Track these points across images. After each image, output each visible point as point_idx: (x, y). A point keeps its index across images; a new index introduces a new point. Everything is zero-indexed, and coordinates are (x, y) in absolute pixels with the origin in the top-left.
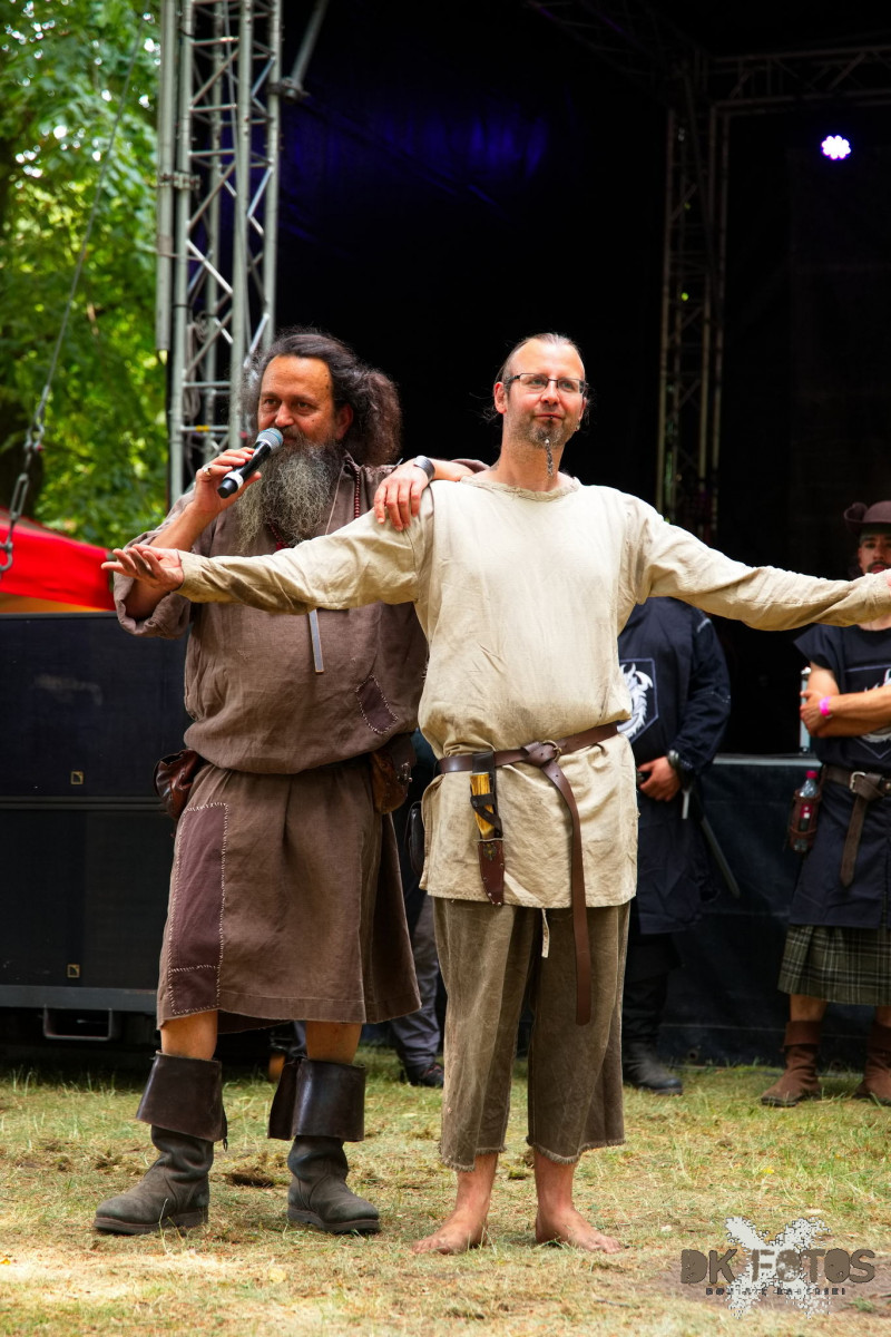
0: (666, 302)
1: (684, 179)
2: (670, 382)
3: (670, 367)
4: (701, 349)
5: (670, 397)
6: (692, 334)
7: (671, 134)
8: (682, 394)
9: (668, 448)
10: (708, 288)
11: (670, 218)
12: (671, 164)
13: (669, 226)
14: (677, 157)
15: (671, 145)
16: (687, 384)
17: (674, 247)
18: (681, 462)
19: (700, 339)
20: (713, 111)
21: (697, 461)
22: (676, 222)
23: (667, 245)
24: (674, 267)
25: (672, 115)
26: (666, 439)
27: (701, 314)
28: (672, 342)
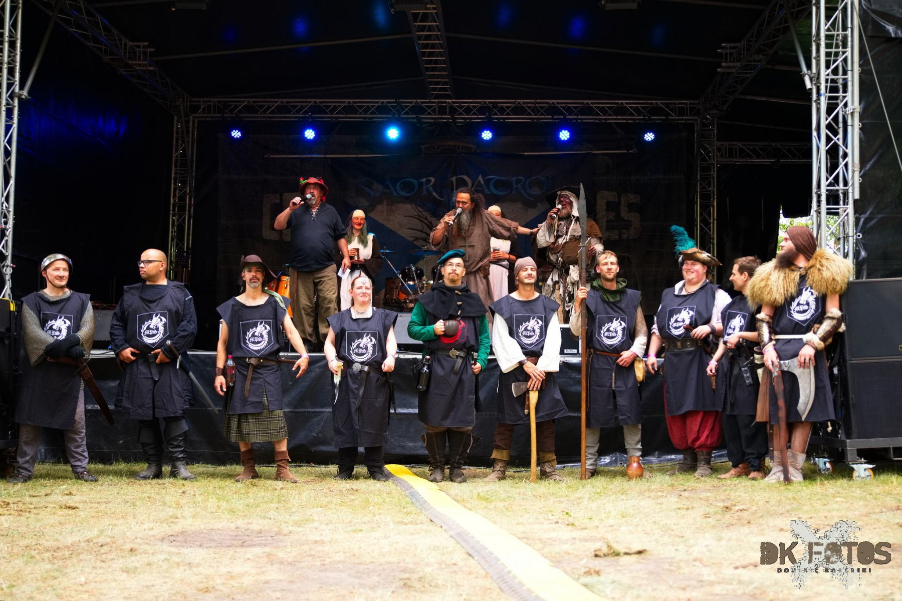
0: (172, 186)
1: (180, 142)
2: (173, 215)
3: (174, 210)
4: (186, 204)
5: (173, 221)
6: (182, 198)
7: (175, 125)
8: (178, 220)
9: (172, 240)
10: (188, 182)
11: (174, 155)
12: (175, 136)
13: (174, 158)
14: (177, 133)
15: (175, 128)
16: (180, 217)
17: (176, 166)
18: (177, 245)
19: (186, 201)
20: (191, 117)
21: (183, 245)
22: (176, 157)
23: (173, 165)
24: (176, 173)
25: (176, 118)
26: (172, 236)
27: (186, 191)
28: (175, 201)
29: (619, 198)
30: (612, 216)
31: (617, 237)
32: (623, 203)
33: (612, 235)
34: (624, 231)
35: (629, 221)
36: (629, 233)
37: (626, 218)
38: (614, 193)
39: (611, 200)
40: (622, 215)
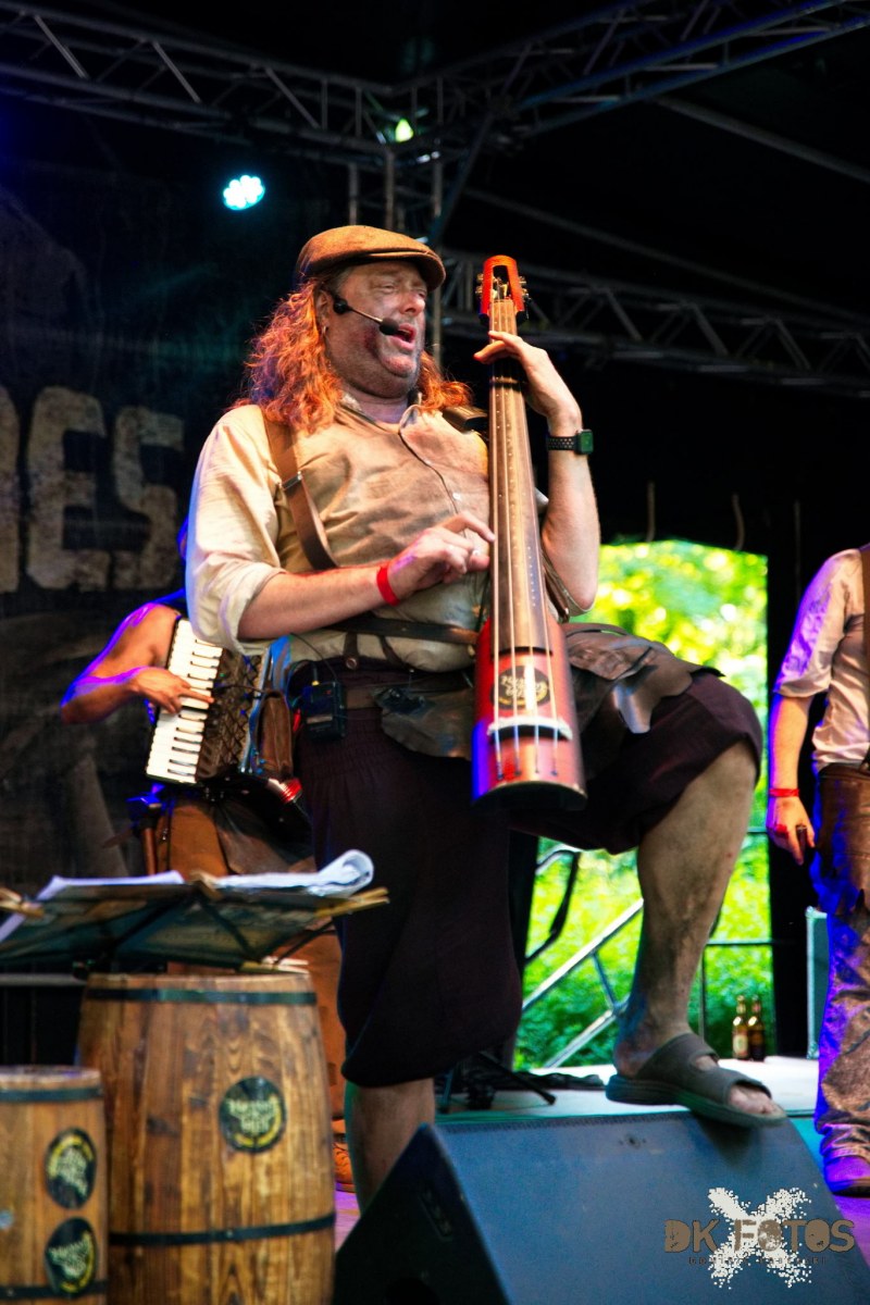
29: (110, 423)
30: (84, 492)
31: (100, 579)
32: (121, 445)
33: (85, 568)
34: (125, 556)
35: (143, 519)
36: (138, 566)
37: (135, 505)
38: (93, 402)
39: (81, 428)
40: (122, 492)
